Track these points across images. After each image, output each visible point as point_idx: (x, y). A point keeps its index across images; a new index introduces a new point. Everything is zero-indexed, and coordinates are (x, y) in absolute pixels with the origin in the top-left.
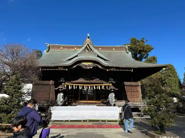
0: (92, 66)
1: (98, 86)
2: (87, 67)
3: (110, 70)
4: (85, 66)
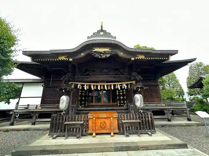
2: (102, 55)
3: (136, 58)
4: (98, 53)
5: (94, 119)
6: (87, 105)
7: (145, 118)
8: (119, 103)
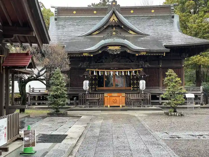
0: (119, 51)
3: (139, 55)
4: (111, 51)
5: (109, 97)
6: (98, 90)
7: (145, 97)
8: (133, 88)
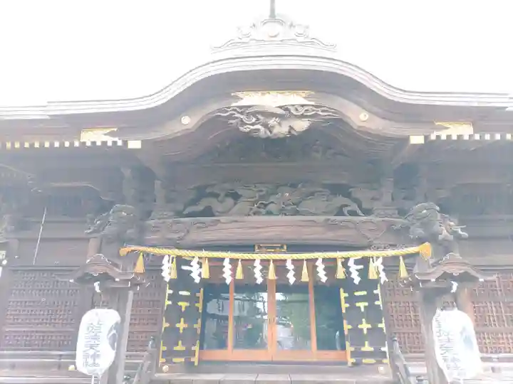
0: (303, 116)
1: (347, 259)
2: (272, 122)
3: (433, 137)
4: (254, 114)
6: (199, 361)
8: (353, 354)
